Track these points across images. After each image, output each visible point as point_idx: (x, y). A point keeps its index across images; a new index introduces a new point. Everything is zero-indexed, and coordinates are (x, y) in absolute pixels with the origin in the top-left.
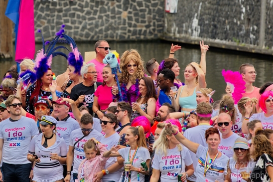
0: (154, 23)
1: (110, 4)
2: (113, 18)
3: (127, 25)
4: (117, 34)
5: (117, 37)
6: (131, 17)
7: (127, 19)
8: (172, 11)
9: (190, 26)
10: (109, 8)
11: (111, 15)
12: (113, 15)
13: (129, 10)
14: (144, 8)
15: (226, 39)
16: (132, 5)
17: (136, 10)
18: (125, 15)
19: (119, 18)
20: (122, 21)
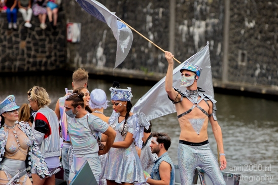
0: (55, 54)
1: (6, 34)
2: (11, 48)
3: (25, 56)
4: (15, 66)
5: (15, 69)
6: (30, 47)
7: (25, 49)
8: (74, 40)
9: (94, 56)
10: (5, 37)
11: (7, 45)
12: (10, 45)
13: (28, 39)
14: (43, 37)
15: (133, 68)
16: (30, 34)
17: (35, 39)
18: (23, 44)
19: (17, 48)
20: (20, 52)
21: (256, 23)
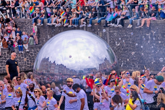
1: (18, 55)
3: (27, 64)
4: (23, 68)
5: (23, 70)
6: (28, 60)
7: (26, 61)
10: (18, 57)
11: (19, 60)
12: (20, 60)
13: (27, 57)
14: (34, 56)
16: (28, 55)
17: (30, 57)
18: (25, 59)
19: (23, 61)
21: (120, 44)
